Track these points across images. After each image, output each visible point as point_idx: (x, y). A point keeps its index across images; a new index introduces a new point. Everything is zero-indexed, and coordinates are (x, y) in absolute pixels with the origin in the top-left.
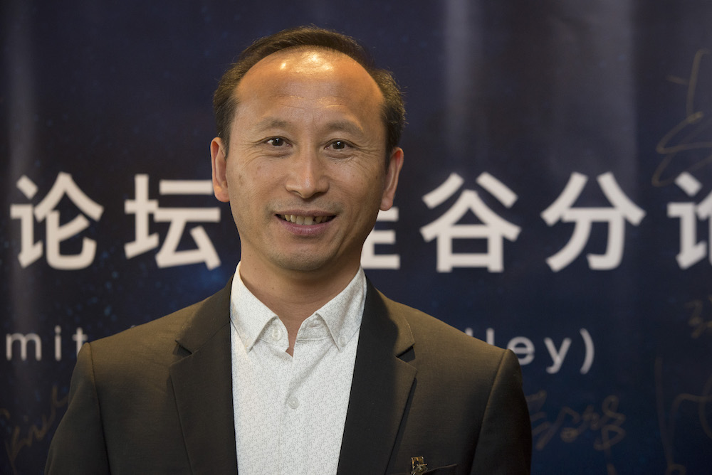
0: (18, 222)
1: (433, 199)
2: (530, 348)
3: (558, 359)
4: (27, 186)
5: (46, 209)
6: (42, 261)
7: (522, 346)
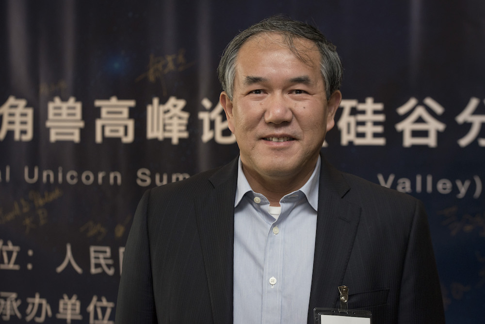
0: (201, 121)
1: (402, 110)
2: (449, 185)
3: (463, 190)
4: (207, 103)
5: (215, 114)
6: (213, 141)
7: (444, 184)
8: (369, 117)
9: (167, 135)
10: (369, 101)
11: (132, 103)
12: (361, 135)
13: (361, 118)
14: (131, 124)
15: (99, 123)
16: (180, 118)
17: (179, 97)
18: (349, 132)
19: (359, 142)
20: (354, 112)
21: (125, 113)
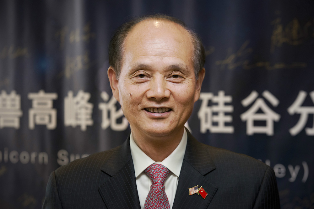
0: (101, 111)
1: (246, 102)
2: (283, 170)
3: (294, 174)
4: (105, 96)
6: (109, 128)
7: (280, 168)
8: (221, 108)
9: (79, 122)
10: (221, 94)
11: (54, 96)
12: (215, 124)
13: (215, 109)
14: (54, 113)
15: (32, 113)
16: (87, 108)
17: (86, 91)
18: (206, 121)
19: (214, 130)
20: (210, 104)
21: (50, 104)
